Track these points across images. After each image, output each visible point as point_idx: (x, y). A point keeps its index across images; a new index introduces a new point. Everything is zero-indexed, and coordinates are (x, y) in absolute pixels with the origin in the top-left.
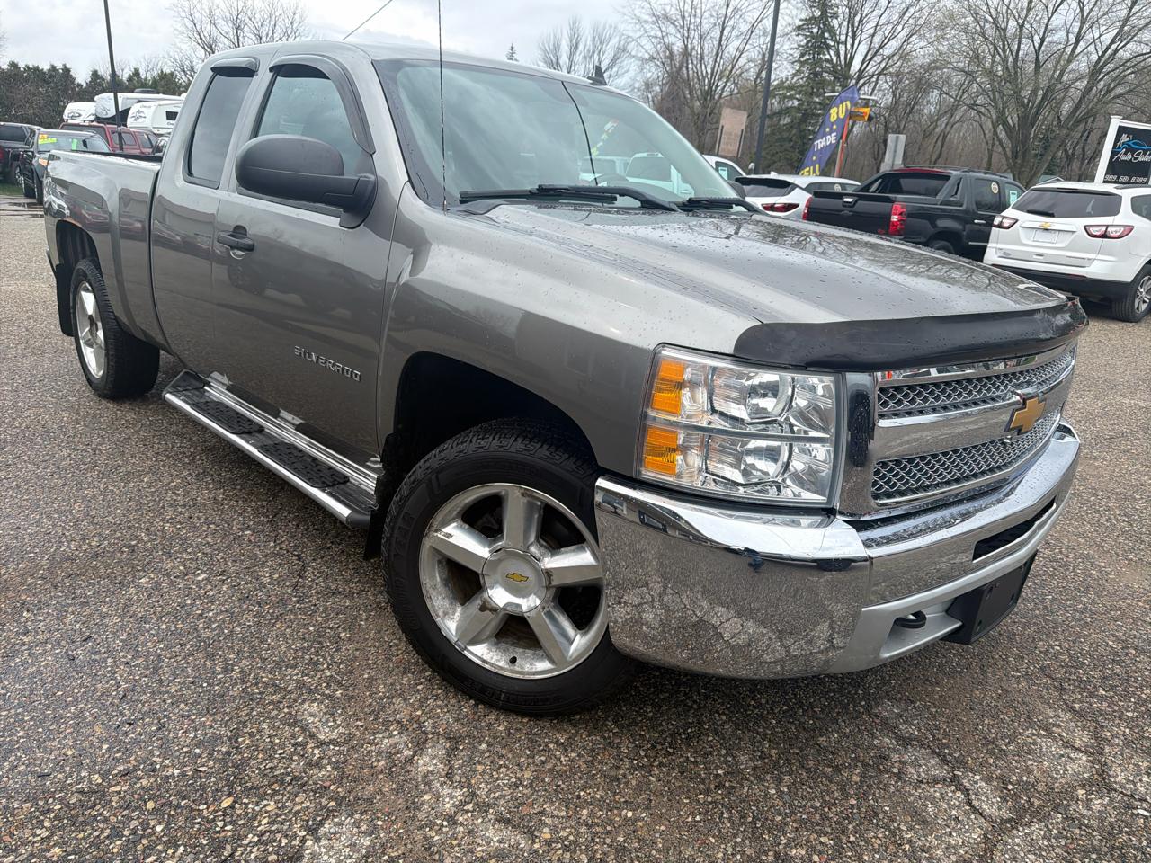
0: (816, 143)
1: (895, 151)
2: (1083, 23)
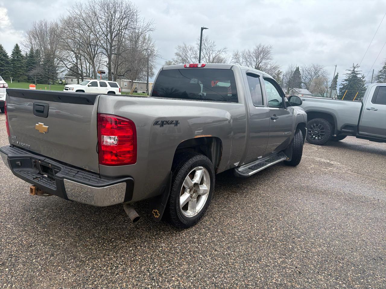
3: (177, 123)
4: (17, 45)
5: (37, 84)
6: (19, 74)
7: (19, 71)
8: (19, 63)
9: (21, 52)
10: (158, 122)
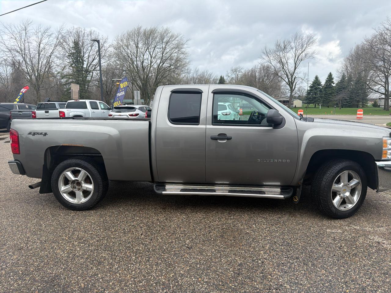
0: (117, 94)
1: (137, 96)
2: (151, 58)
3: (45, 134)
4: (330, 73)
5: (341, 108)
6: (329, 100)
7: (329, 97)
8: (330, 90)
9: (333, 79)
10: (31, 133)
